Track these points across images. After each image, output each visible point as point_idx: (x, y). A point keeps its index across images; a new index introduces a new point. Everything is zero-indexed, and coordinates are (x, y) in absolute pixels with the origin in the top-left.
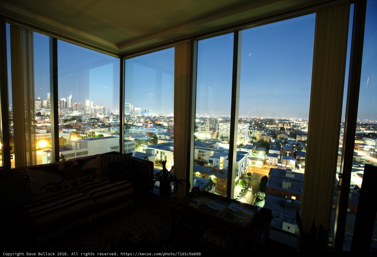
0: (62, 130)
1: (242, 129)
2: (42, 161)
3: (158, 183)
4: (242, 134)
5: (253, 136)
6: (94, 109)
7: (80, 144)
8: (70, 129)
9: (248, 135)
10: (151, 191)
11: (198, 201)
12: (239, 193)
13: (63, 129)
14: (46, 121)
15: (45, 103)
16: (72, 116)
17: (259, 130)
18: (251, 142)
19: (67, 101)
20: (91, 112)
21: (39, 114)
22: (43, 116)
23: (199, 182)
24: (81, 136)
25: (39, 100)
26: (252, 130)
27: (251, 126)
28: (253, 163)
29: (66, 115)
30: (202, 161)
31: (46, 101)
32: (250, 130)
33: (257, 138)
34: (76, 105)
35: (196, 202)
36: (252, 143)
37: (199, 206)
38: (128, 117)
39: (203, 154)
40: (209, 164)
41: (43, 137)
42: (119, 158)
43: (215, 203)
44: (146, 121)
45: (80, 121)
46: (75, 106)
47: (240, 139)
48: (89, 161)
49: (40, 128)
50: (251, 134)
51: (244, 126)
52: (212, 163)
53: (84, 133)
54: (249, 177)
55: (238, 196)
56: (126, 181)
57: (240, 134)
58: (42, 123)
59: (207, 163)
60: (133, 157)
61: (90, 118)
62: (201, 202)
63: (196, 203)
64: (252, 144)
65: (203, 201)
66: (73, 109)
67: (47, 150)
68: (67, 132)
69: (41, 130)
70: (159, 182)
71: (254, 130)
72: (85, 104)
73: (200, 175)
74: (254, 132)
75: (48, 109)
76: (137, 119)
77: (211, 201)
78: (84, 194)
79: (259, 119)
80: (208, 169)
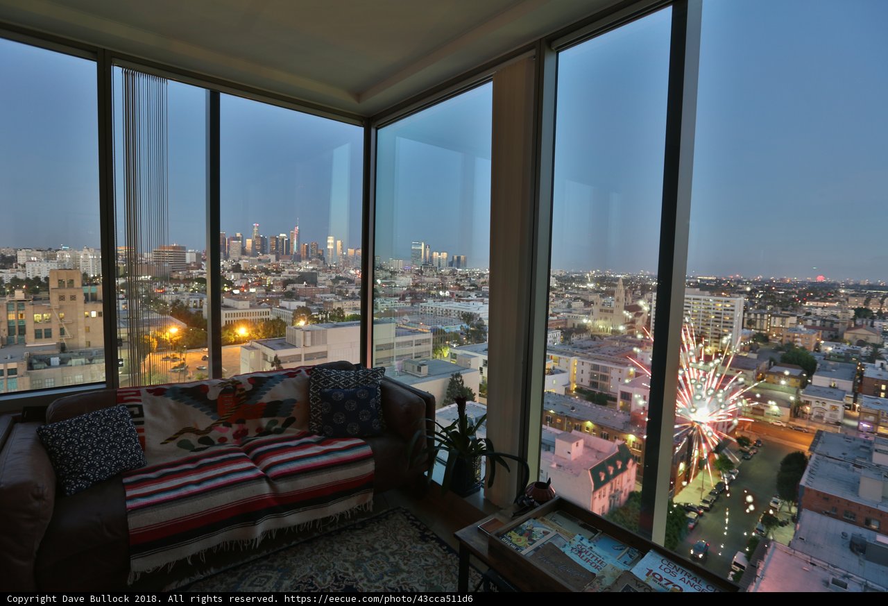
0: (278, 303)
1: (723, 312)
2: (239, 367)
3: (443, 455)
4: (722, 324)
5: (757, 331)
6: (343, 255)
7: (312, 335)
8: (293, 301)
9: (743, 328)
10: (426, 473)
11: (536, 529)
12: (710, 491)
13: (280, 300)
14: (249, 283)
15: (249, 242)
16: (299, 273)
17: (779, 316)
18: (752, 349)
19: (289, 240)
20: (335, 264)
21: (236, 269)
22: (244, 272)
23: (592, 449)
24: (315, 317)
25: (237, 239)
26: (756, 315)
27: (753, 304)
28: (756, 412)
29: (286, 270)
30: (601, 394)
31: (251, 240)
32: (749, 314)
33: (770, 337)
34: (307, 247)
35: (531, 531)
36: (754, 352)
37: (537, 549)
38: (417, 274)
39: (605, 374)
40: (621, 402)
41: (243, 318)
42: (349, 378)
43: (589, 545)
44: (459, 285)
45: (315, 283)
46: (305, 250)
47: (717, 340)
48: (278, 383)
49: (238, 298)
50: (752, 326)
51: (728, 301)
52: (631, 400)
53: (320, 312)
54: (741, 450)
55: (704, 501)
56: (360, 441)
57: (715, 323)
58: (242, 287)
59: (615, 400)
60: (386, 379)
61: (334, 276)
62: (546, 533)
63: (530, 535)
64: (754, 356)
65: (553, 533)
66: (300, 256)
67: (248, 344)
68: (287, 308)
69: (240, 302)
70: (448, 452)
71: (762, 315)
72: (327, 244)
73: (594, 431)
74: (761, 319)
75: (255, 258)
76: (439, 280)
77: (578, 537)
78: (251, 464)
79: (779, 284)
80: (618, 416)
